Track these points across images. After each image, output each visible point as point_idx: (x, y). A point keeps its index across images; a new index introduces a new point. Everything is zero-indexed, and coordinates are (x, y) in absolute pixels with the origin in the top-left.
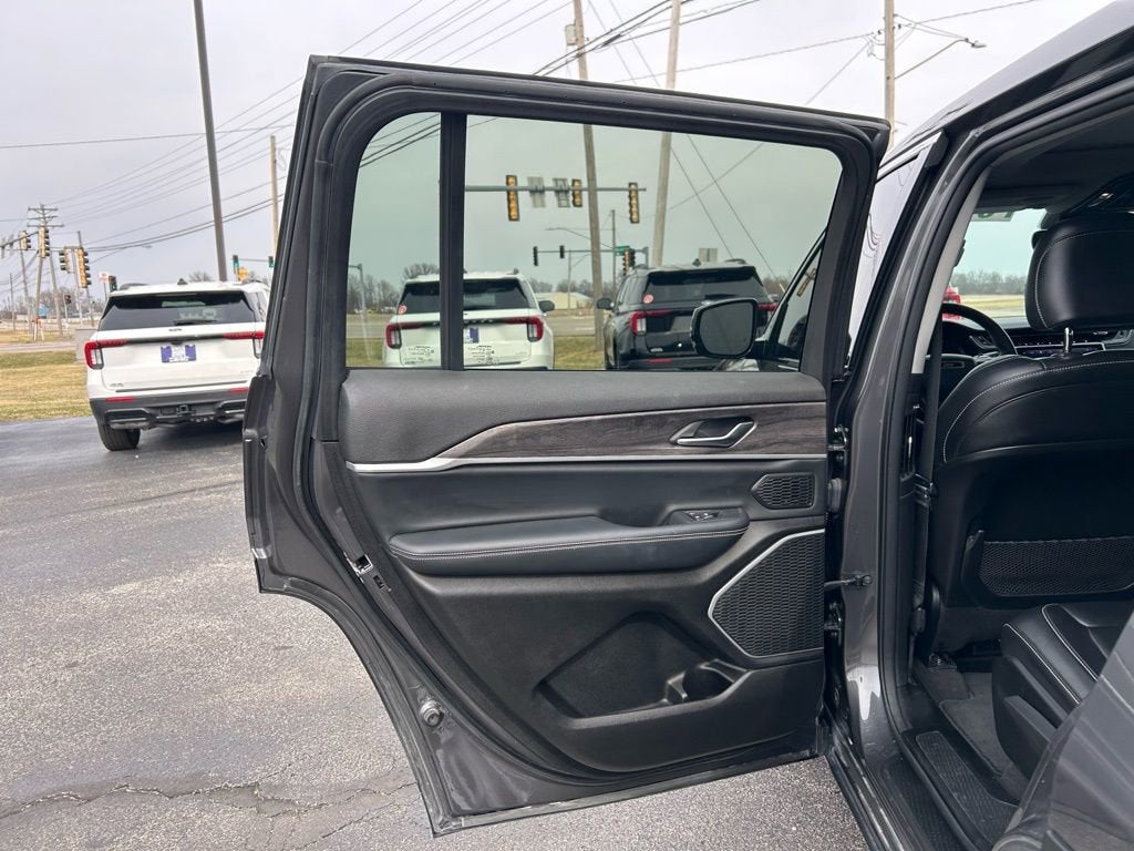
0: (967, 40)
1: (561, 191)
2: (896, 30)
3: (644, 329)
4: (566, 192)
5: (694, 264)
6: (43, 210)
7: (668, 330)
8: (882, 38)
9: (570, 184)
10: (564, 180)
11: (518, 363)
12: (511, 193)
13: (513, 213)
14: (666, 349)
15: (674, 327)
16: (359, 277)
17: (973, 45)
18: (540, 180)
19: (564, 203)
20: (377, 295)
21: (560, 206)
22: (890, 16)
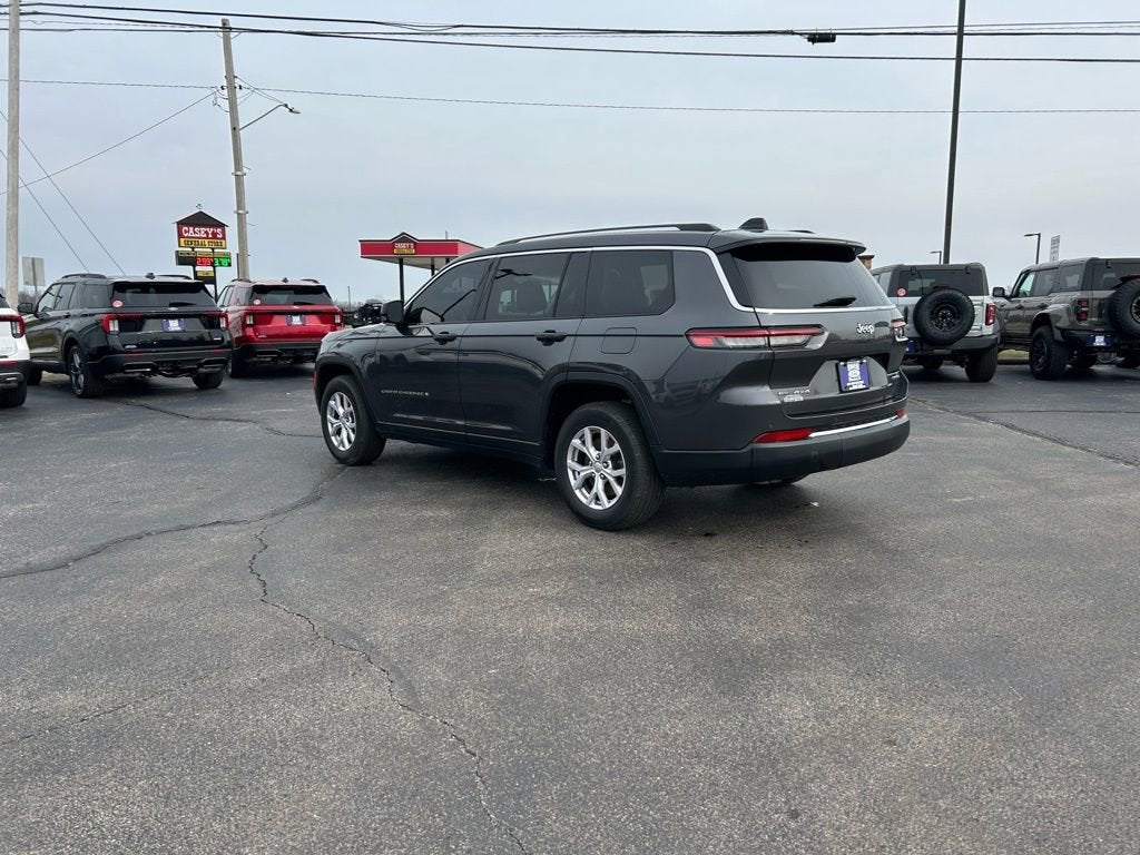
0: (286, 106)
2: (237, 90)
3: (117, 329)
5: (147, 277)
7: (140, 330)
8: (225, 93)
11: (6, 357)
14: (139, 346)
15: (145, 327)
17: (291, 111)
22: (230, 76)
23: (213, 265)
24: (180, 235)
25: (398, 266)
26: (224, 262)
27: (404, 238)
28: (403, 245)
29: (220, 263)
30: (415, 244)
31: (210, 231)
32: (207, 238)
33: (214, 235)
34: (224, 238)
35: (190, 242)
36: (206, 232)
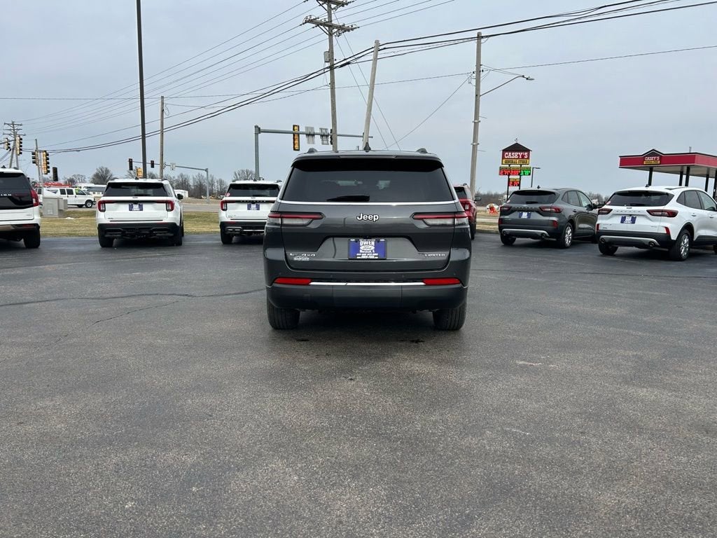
0: (523, 76)
1: (324, 135)
2: (481, 72)
4: (327, 136)
6: (13, 125)
8: (475, 75)
9: (329, 132)
10: (326, 129)
12: (296, 135)
13: (296, 146)
16: (205, 176)
17: (527, 79)
18: (312, 128)
19: (325, 142)
20: (216, 188)
21: (323, 144)
22: (479, 65)
23: (519, 174)
24: (503, 158)
25: (648, 172)
26: (527, 172)
27: (653, 153)
28: (652, 158)
29: (524, 173)
30: (661, 157)
31: (521, 154)
32: (519, 158)
33: (523, 156)
34: (528, 158)
35: (509, 162)
36: (519, 155)
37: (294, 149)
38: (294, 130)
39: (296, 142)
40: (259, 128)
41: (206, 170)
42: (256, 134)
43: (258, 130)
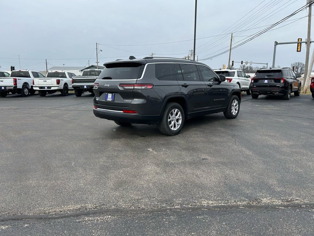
6: (192, 51)
12: (299, 44)
13: (299, 50)
37: (297, 51)
38: (298, 41)
39: (299, 47)
40: (277, 43)
41: (267, 64)
42: (275, 46)
43: (276, 43)
